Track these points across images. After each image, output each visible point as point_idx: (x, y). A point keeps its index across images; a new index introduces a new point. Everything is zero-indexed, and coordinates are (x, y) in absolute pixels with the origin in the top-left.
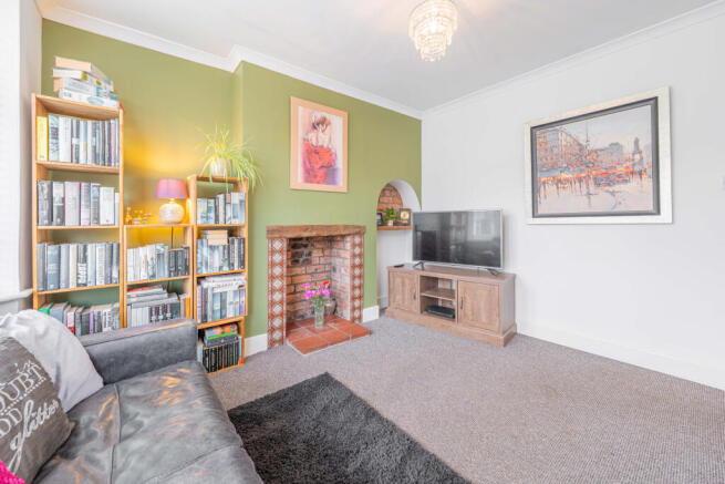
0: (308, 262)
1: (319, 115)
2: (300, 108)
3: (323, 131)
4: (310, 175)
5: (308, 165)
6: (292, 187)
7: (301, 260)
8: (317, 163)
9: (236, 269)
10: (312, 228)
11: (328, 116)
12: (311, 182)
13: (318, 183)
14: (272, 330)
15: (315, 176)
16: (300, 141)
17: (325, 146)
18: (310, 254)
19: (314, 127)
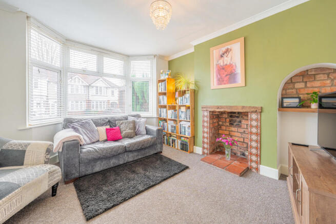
0: (239, 126)
1: (224, 49)
2: (214, 51)
3: (227, 57)
4: (220, 81)
5: (219, 76)
6: (212, 88)
7: (235, 124)
8: (223, 74)
9: (188, 120)
10: (222, 107)
11: (229, 47)
12: (221, 84)
13: (225, 84)
14: (204, 148)
15: (223, 81)
16: (215, 66)
17: (228, 64)
18: (240, 122)
19: (222, 56)
